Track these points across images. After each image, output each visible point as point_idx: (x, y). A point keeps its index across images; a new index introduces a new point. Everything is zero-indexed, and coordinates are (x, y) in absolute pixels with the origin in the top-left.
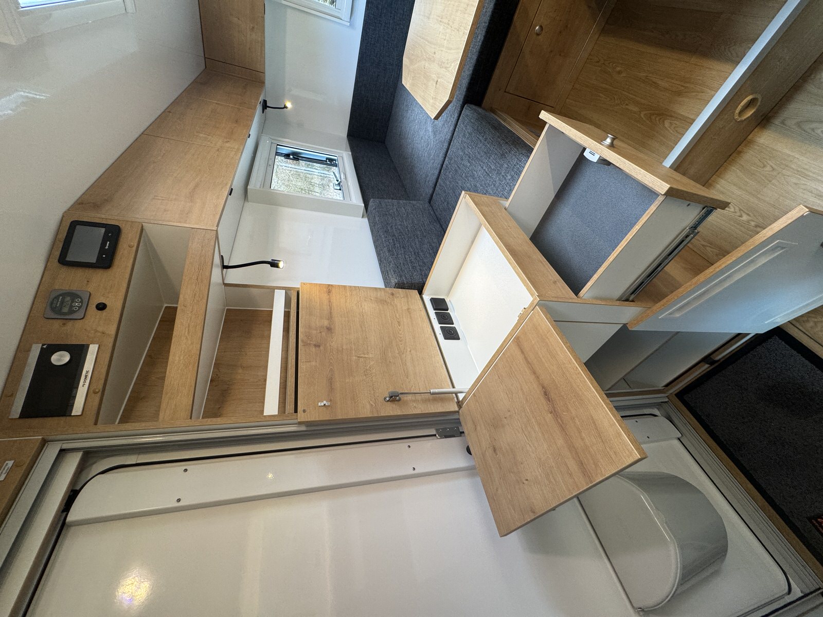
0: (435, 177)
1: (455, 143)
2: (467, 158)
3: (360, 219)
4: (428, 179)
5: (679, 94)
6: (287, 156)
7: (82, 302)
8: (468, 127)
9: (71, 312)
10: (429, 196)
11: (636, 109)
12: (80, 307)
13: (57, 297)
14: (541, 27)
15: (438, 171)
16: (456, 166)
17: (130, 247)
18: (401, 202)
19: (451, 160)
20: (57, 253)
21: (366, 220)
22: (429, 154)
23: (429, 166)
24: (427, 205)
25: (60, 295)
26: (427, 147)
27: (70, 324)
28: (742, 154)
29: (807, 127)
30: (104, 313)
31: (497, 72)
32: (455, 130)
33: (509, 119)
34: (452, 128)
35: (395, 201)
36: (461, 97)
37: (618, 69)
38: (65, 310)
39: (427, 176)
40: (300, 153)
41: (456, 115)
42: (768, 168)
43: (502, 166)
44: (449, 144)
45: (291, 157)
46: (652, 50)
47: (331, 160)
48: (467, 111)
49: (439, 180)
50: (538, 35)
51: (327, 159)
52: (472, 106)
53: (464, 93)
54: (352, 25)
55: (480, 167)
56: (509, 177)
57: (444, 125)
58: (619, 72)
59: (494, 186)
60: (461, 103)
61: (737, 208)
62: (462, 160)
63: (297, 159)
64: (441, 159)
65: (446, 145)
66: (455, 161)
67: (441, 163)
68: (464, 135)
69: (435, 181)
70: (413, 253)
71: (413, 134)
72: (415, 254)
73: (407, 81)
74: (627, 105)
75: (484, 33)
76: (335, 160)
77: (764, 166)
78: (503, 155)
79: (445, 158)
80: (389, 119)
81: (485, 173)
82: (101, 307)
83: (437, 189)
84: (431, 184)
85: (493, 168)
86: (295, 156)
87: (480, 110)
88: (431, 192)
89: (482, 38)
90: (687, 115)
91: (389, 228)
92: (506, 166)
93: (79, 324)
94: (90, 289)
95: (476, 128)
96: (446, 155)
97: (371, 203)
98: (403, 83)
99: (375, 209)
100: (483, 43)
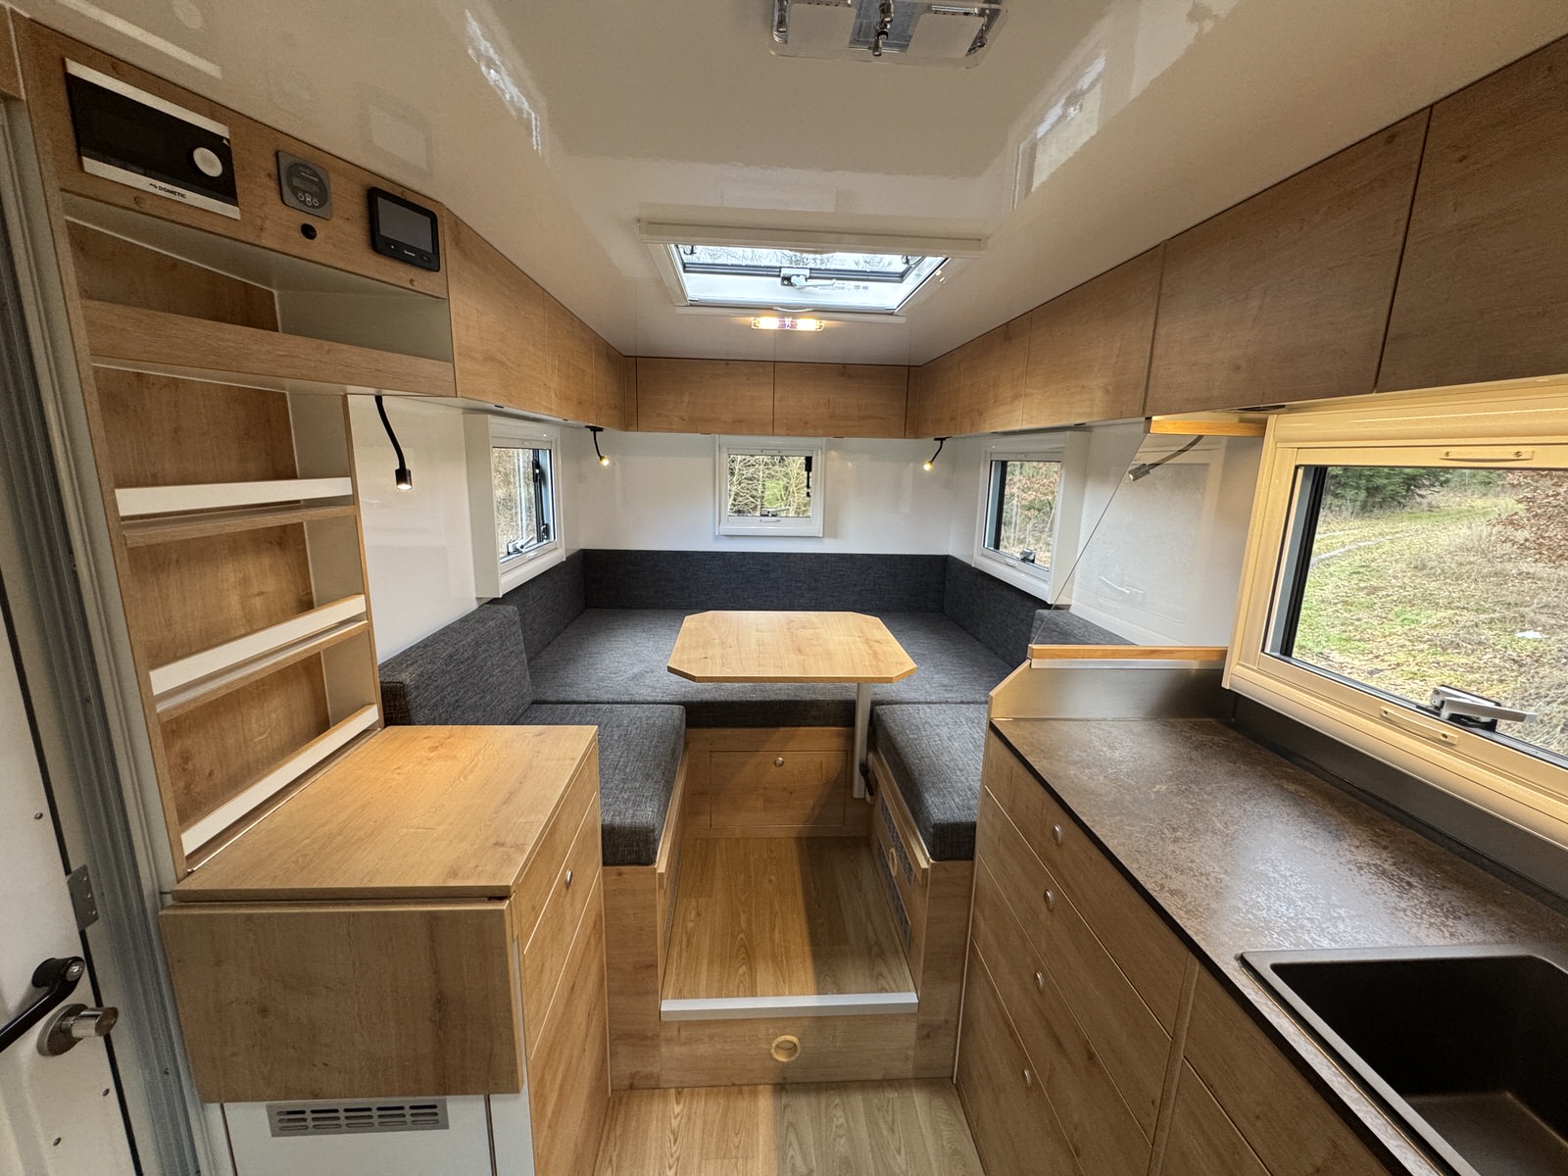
0: (574, 697)
1: (635, 709)
2: (623, 733)
3: (474, 596)
4: (568, 689)
5: (774, 958)
6: (536, 465)
7: (313, 206)
8: (661, 719)
9: (294, 190)
10: (544, 698)
11: (743, 925)
12: (304, 202)
13: (315, 174)
14: (783, 763)
15: (586, 699)
16: (606, 721)
17: (411, 281)
18: (524, 655)
19: (610, 712)
20: (384, 186)
21: (474, 606)
22: (602, 680)
23: (587, 684)
24: (529, 699)
25: (320, 179)
26: (611, 673)
27: (272, 184)
28: (740, 1097)
29: (792, 1137)
30: (299, 236)
31: (728, 732)
32: (649, 703)
33: (684, 770)
34: (649, 699)
35: (522, 646)
36: (689, 698)
37: (773, 877)
38: (296, 182)
39: (571, 686)
40: (545, 483)
41: (667, 699)
42: (736, 1140)
43: (635, 780)
44: (628, 703)
45: (537, 471)
46: (800, 900)
47: (547, 531)
48: (678, 710)
49: (574, 706)
50: (775, 762)
51: (547, 525)
52: (684, 714)
53: (695, 700)
54: (718, 538)
55: (619, 754)
56: (626, 796)
57: (649, 686)
58: (770, 881)
59: (607, 782)
60: (683, 700)
61: (678, 1153)
62: (618, 726)
63: (535, 480)
64: (606, 697)
65: (626, 698)
66: (612, 718)
67: (599, 700)
68: (648, 718)
69: (569, 699)
70: (456, 698)
71: (618, 648)
72: (457, 701)
73: (691, 621)
74: (744, 912)
75: (759, 699)
76: (548, 538)
77: (737, 1134)
78: (647, 776)
79: (608, 703)
80: (622, 607)
81: (615, 764)
82: (308, 232)
83: (560, 706)
84: (562, 696)
85: (628, 770)
86: (539, 478)
87: (684, 727)
88: (550, 699)
89: (755, 699)
90: (758, 984)
91: (483, 647)
92: (638, 786)
93: (273, 196)
94: (336, 221)
95: (664, 729)
96: (613, 703)
97: (511, 609)
98: (687, 617)
99: (505, 617)
100: (751, 702)
